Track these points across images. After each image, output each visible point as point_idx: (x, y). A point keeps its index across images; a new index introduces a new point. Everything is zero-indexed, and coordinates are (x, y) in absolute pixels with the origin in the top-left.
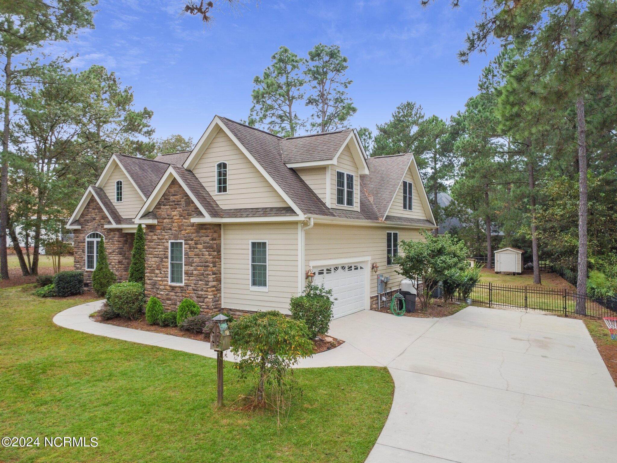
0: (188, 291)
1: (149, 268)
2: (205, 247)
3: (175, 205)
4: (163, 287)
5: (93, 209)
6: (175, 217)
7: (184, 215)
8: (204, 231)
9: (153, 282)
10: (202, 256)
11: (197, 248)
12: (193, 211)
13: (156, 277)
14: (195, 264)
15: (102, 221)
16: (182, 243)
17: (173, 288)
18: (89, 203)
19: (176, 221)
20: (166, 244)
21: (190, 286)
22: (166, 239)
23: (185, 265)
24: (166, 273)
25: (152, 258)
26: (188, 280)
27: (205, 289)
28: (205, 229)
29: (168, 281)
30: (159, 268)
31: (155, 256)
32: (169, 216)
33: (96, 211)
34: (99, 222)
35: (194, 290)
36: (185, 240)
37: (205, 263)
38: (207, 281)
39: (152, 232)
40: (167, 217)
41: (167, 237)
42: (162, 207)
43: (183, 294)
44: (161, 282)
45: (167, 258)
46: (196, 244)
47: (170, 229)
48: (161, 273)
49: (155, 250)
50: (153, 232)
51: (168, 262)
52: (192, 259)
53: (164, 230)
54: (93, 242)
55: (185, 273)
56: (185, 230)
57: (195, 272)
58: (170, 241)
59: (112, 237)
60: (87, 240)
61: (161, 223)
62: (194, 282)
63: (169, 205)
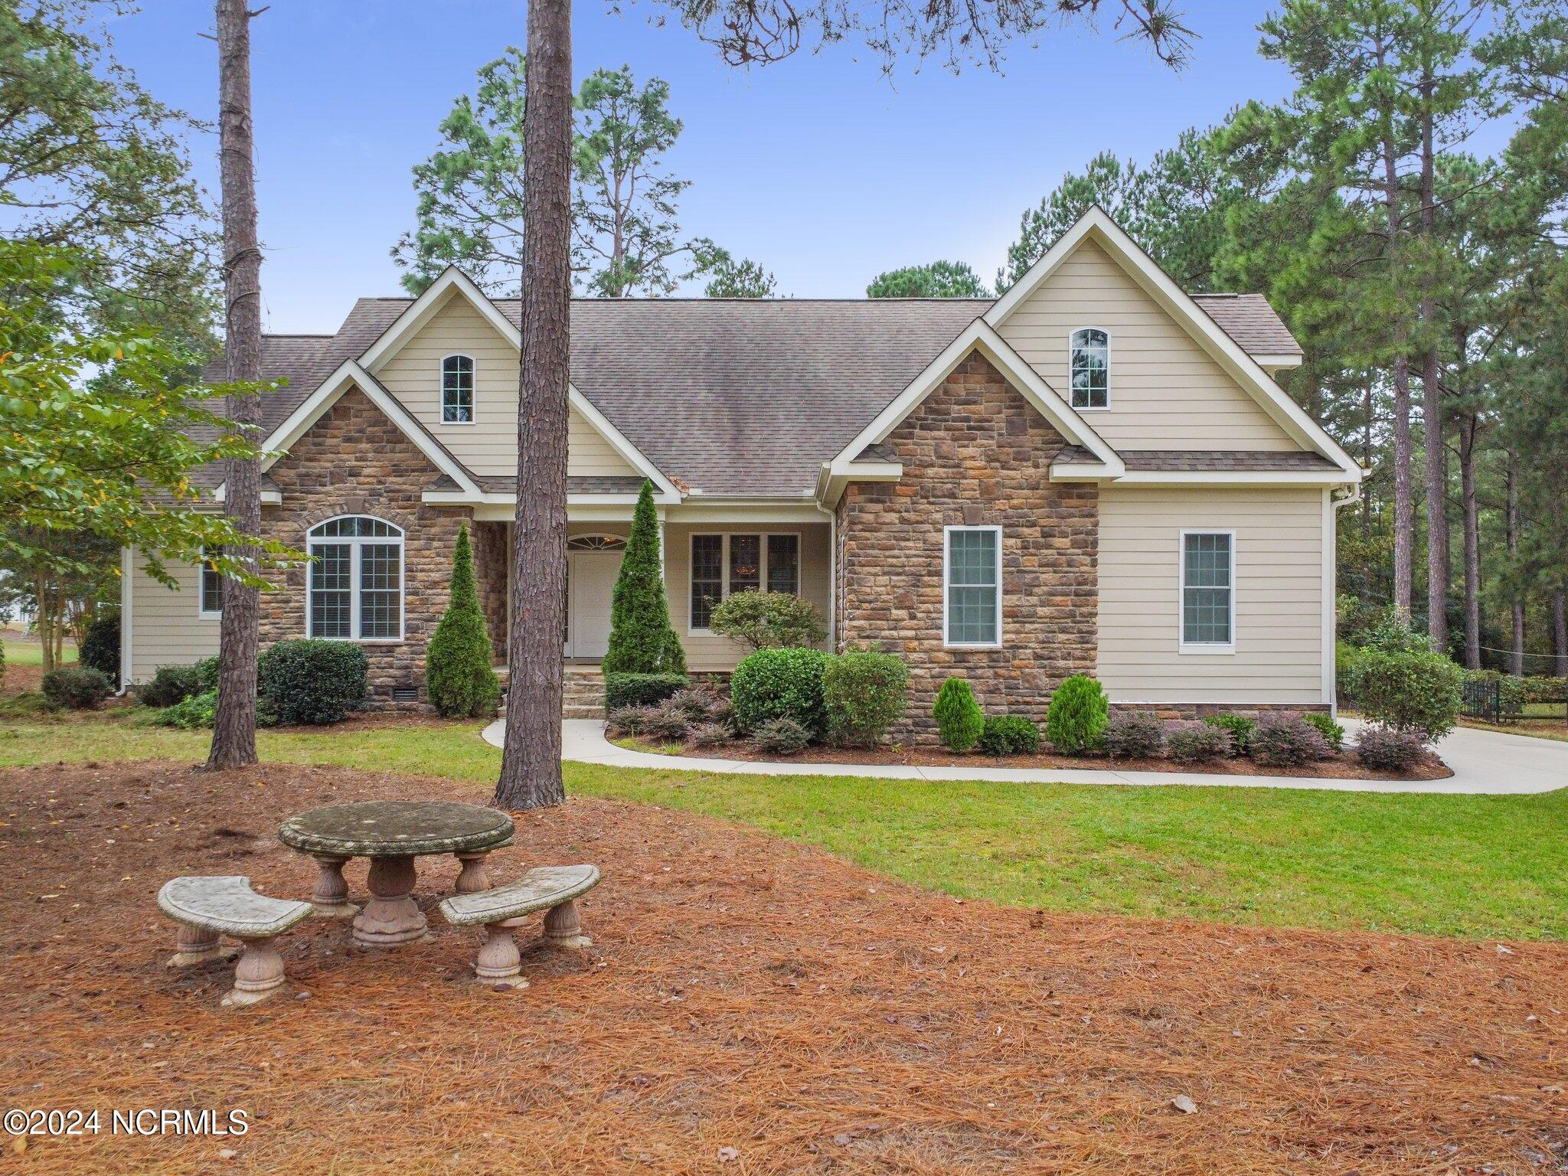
0: (1016, 662)
1: (864, 605)
2: (1075, 544)
3: (970, 428)
4: (922, 655)
5: (348, 440)
6: (968, 463)
7: (1003, 458)
8: (1075, 502)
9: (883, 644)
10: (1069, 566)
11: (1049, 547)
12: (1036, 449)
13: (895, 629)
14: (1045, 589)
15: (391, 479)
16: (993, 533)
17: (960, 657)
18: (326, 417)
19: (971, 472)
20: (933, 537)
21: (1026, 647)
22: (934, 523)
23: (1006, 592)
24: (934, 615)
25: (876, 575)
26: (1017, 632)
27: (1078, 653)
28: (1080, 497)
29: (941, 639)
30: (907, 604)
31: (886, 569)
32: (946, 458)
33: (364, 446)
34: (380, 482)
35: (1037, 657)
36: (1005, 526)
37: (1079, 584)
38: (1087, 632)
39: (878, 501)
40: (940, 462)
41: (938, 516)
42: (917, 431)
43: (1001, 671)
44: (915, 643)
45: (939, 574)
46: (1045, 535)
47: (953, 496)
48: (913, 617)
49: (887, 553)
50: (883, 502)
51: (941, 586)
52: (1032, 576)
53: (926, 497)
54: (345, 550)
55: (1006, 615)
56: (1009, 498)
57: (1042, 611)
58: (947, 529)
59: (445, 533)
60: (311, 541)
61: (916, 476)
62: (1041, 637)
63: (947, 429)
